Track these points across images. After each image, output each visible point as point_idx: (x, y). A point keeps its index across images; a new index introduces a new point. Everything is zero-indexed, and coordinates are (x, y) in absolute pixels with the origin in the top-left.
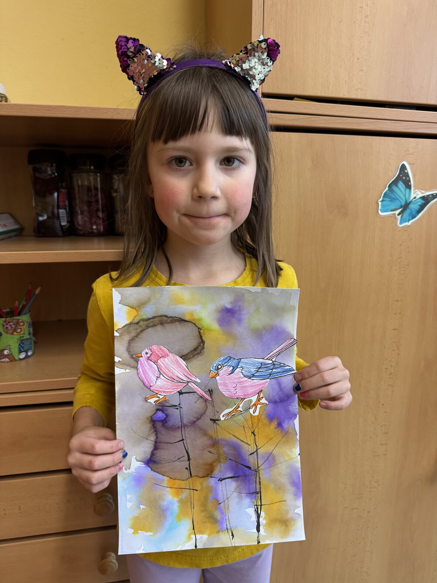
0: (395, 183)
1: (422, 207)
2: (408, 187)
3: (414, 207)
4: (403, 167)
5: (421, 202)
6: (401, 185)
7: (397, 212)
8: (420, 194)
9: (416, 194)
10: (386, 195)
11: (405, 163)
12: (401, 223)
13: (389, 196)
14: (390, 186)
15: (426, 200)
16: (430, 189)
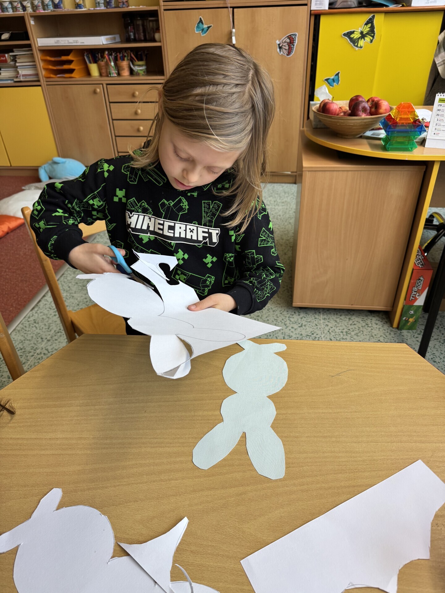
0: (199, 23)
1: (207, 30)
2: (202, 23)
3: (205, 30)
4: (201, 18)
5: (207, 28)
6: (201, 24)
7: (201, 32)
8: (206, 26)
9: (205, 26)
10: (197, 27)
11: (201, 17)
12: (203, 34)
13: (198, 27)
14: (198, 24)
15: (209, 27)
16: (209, 24)
